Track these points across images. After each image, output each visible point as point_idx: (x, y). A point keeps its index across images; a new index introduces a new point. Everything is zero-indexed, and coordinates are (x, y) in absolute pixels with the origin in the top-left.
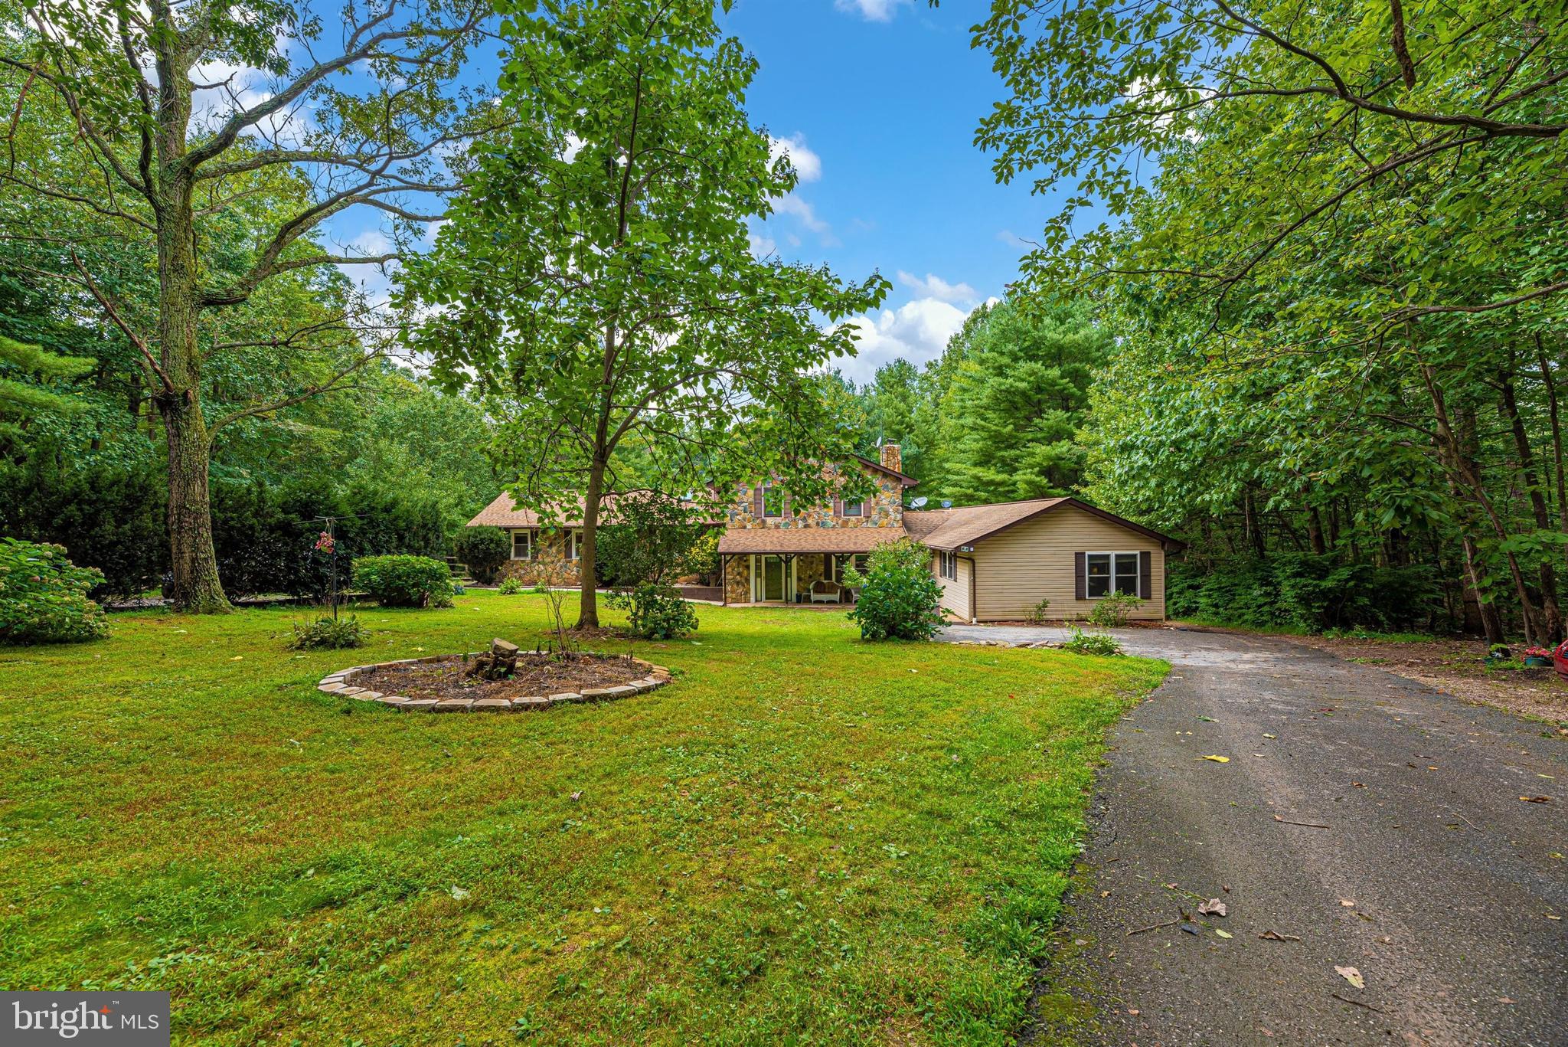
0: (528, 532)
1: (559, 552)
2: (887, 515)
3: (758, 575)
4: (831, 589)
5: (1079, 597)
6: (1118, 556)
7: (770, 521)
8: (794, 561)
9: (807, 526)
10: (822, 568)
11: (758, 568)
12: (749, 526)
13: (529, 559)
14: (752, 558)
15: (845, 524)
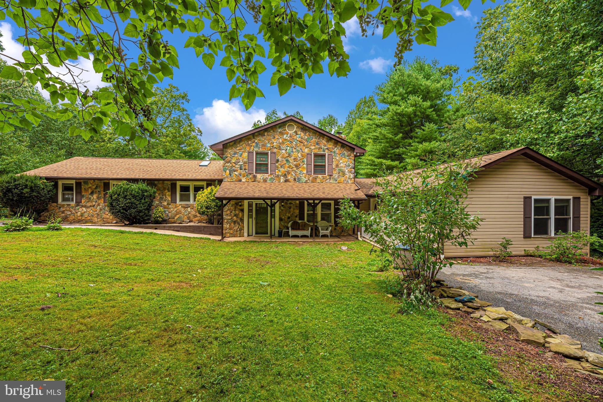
0: (73, 182)
1: (98, 198)
2: (344, 174)
3: (250, 216)
4: (304, 227)
5: (527, 236)
6: (556, 200)
7: (259, 176)
8: (277, 206)
9: (286, 181)
10: (297, 212)
11: (250, 211)
12: (244, 180)
13: (73, 203)
14: (246, 202)
15: (315, 179)
